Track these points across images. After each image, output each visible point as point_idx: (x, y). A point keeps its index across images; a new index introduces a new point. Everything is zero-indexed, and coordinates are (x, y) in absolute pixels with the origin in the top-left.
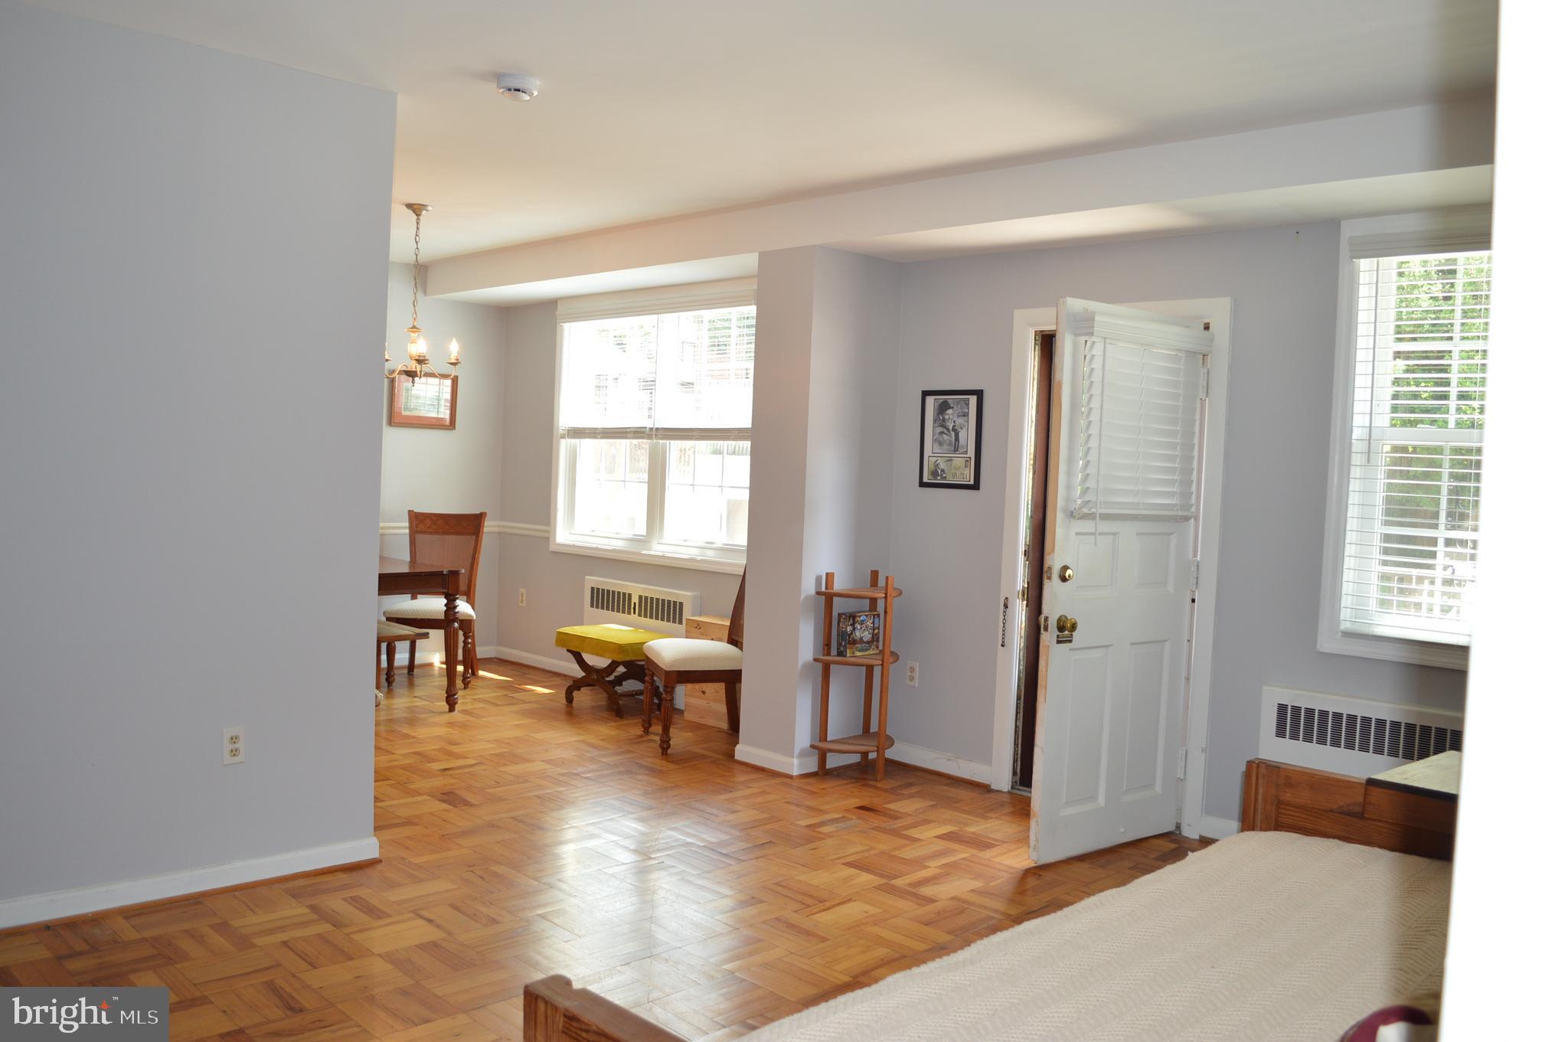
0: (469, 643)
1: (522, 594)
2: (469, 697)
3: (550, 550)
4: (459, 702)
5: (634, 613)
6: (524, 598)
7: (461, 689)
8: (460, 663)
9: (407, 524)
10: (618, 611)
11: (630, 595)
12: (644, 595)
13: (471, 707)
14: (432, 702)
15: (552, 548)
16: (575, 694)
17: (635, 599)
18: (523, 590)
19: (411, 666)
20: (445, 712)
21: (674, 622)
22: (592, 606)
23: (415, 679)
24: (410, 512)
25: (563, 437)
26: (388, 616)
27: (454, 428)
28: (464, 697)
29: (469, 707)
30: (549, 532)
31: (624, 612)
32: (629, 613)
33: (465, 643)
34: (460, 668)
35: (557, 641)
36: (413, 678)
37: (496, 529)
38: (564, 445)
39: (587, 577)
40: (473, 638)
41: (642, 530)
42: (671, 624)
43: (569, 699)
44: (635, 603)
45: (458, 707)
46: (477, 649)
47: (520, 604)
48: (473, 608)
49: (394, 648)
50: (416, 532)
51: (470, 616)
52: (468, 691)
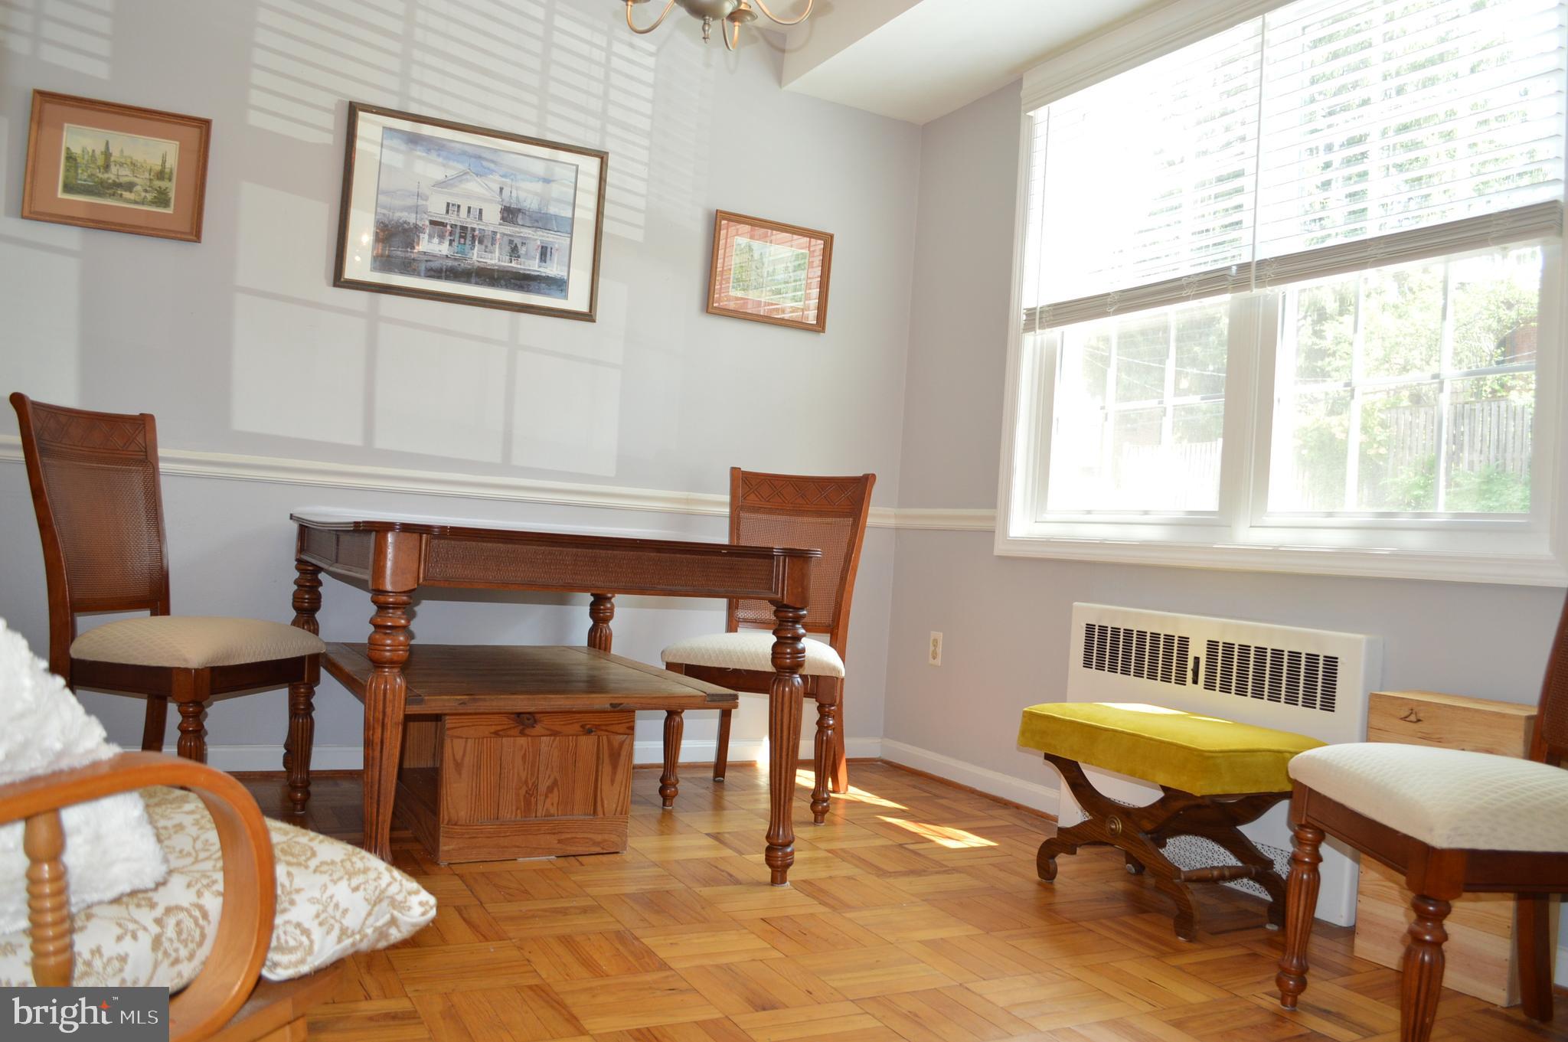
0: (828, 727)
1: (935, 641)
2: (823, 845)
3: (997, 552)
4: (797, 855)
5: (1195, 682)
6: (939, 650)
7: (806, 823)
8: (805, 764)
9: (727, 498)
10: (1152, 676)
11: (1184, 642)
12: (1222, 640)
13: (823, 875)
14: (741, 853)
15: (1000, 549)
16: (1062, 861)
17: (1198, 649)
18: (939, 636)
19: (721, 766)
20: (759, 884)
21: (1309, 703)
22: (1087, 664)
23: (726, 793)
24: (735, 471)
25: (1029, 326)
26: (671, 660)
27: (823, 330)
28: (812, 844)
29: (819, 873)
30: (993, 518)
31: (1166, 678)
32: (1181, 681)
33: (821, 725)
34: (805, 778)
35: (1023, 733)
36: (723, 788)
37: (892, 522)
38: (1031, 344)
39: (1076, 604)
40: (839, 716)
41: (1209, 501)
42: (1299, 711)
43: (1046, 869)
44: (1197, 659)
45: (792, 874)
46: (846, 741)
47: (931, 661)
48: (843, 660)
49: (681, 725)
50: (742, 508)
51: (834, 669)
52: (821, 830)
